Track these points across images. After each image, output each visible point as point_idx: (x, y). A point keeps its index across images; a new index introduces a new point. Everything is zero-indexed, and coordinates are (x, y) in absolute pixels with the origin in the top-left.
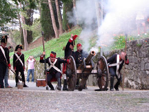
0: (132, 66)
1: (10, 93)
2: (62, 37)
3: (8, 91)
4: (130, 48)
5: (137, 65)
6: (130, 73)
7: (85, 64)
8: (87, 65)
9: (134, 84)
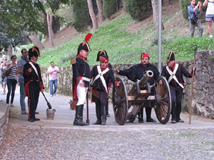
0: (203, 86)
1: (39, 133)
2: (103, 28)
3: (37, 130)
4: (200, 61)
5: (209, 85)
6: (199, 95)
7: (138, 88)
8: (142, 89)
9: (205, 111)
